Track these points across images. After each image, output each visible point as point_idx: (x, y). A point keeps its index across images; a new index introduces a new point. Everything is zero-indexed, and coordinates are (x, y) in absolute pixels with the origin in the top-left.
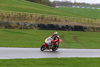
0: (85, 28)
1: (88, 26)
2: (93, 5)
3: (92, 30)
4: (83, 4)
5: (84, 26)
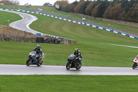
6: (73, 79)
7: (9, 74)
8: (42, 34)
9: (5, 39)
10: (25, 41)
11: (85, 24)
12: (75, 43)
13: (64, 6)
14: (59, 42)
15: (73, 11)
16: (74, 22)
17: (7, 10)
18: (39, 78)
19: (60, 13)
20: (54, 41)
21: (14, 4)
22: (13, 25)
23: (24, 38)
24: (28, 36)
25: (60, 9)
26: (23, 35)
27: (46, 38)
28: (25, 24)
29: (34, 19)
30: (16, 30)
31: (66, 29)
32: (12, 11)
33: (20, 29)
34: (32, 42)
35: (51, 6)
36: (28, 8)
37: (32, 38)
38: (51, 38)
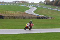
0: (4, 17)
1: (5, 15)
2: (9, 3)
3: (8, 18)
4: (3, 2)
5: (3, 15)
7: (26, 33)
8: (39, 15)
9: (23, 18)
10: (32, 19)
11: (58, 10)
12: (54, 18)
13: (48, 3)
14: (47, 18)
15: (52, 5)
16: (53, 9)
17: (23, 5)
20: (45, 18)
22: (26, 12)
23: (31, 17)
24: (33, 16)
25: (46, 4)
26: (31, 16)
27: (41, 17)
28: (32, 11)
30: (28, 14)
33: (30, 13)
34: (35, 19)
35: (42, 3)
36: (33, 4)
37: (35, 17)
38: (43, 17)
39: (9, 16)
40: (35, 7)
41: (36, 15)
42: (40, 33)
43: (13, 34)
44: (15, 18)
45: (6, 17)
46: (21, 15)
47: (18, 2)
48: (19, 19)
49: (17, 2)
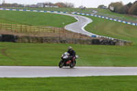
0: (17, 38)
1: (20, 35)
2: (28, 7)
3: (26, 40)
4: (15, 5)
5: (15, 34)
6: (129, 79)
7: (66, 76)
8: (97, 36)
9: (61, 42)
10: (81, 43)
12: (130, 44)
13: (119, 8)
14: (114, 44)
15: (127, 13)
16: (129, 23)
17: (61, 13)
18: (96, 79)
19: (115, 15)
20: (110, 43)
21: (69, 7)
22: (68, 28)
23: (79, 40)
24: (84, 38)
25: (114, 11)
26: (78, 37)
27: (102, 40)
28: (80, 27)
29: (89, 21)
30: (71, 32)
31: (121, 30)
32: (67, 14)
33: (75, 31)
34: (88, 44)
35: (105, 8)
36: (83, 10)
37: (88, 40)
38: (107, 40)
39: (28, 38)
40: (87, 16)
41: (90, 34)
42: (100, 77)
43: (36, 76)
44: (42, 42)
45: (22, 38)
46: (56, 35)
47: (50, 4)
48: (51, 44)
49: (46, 4)
